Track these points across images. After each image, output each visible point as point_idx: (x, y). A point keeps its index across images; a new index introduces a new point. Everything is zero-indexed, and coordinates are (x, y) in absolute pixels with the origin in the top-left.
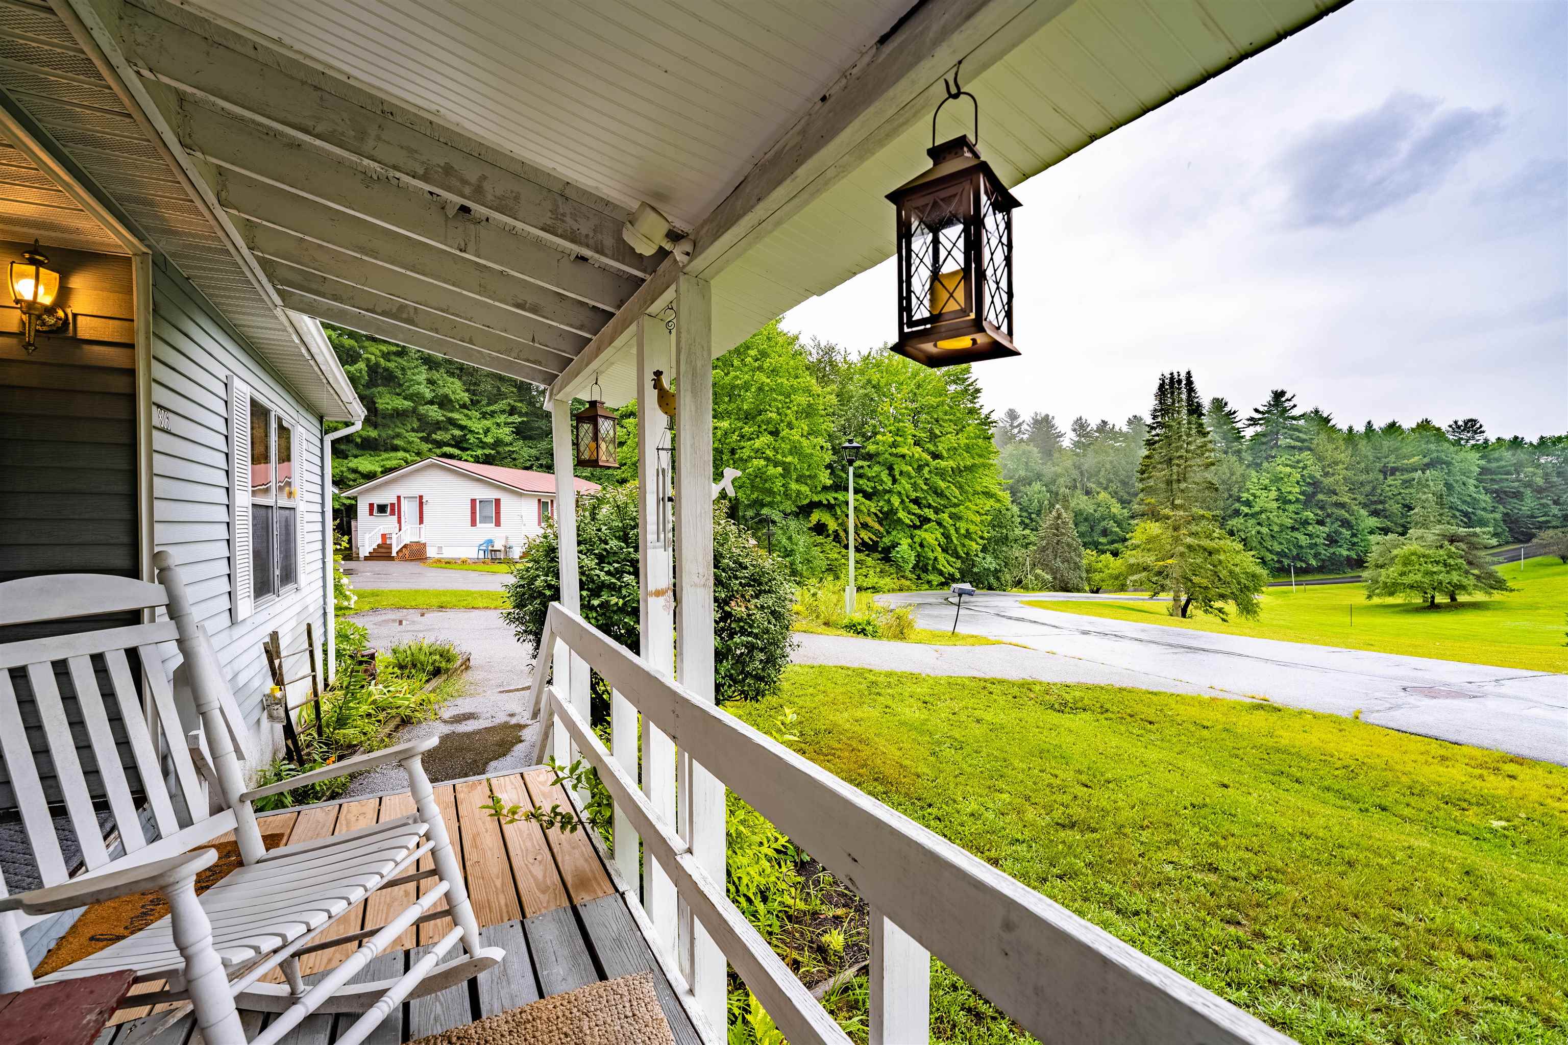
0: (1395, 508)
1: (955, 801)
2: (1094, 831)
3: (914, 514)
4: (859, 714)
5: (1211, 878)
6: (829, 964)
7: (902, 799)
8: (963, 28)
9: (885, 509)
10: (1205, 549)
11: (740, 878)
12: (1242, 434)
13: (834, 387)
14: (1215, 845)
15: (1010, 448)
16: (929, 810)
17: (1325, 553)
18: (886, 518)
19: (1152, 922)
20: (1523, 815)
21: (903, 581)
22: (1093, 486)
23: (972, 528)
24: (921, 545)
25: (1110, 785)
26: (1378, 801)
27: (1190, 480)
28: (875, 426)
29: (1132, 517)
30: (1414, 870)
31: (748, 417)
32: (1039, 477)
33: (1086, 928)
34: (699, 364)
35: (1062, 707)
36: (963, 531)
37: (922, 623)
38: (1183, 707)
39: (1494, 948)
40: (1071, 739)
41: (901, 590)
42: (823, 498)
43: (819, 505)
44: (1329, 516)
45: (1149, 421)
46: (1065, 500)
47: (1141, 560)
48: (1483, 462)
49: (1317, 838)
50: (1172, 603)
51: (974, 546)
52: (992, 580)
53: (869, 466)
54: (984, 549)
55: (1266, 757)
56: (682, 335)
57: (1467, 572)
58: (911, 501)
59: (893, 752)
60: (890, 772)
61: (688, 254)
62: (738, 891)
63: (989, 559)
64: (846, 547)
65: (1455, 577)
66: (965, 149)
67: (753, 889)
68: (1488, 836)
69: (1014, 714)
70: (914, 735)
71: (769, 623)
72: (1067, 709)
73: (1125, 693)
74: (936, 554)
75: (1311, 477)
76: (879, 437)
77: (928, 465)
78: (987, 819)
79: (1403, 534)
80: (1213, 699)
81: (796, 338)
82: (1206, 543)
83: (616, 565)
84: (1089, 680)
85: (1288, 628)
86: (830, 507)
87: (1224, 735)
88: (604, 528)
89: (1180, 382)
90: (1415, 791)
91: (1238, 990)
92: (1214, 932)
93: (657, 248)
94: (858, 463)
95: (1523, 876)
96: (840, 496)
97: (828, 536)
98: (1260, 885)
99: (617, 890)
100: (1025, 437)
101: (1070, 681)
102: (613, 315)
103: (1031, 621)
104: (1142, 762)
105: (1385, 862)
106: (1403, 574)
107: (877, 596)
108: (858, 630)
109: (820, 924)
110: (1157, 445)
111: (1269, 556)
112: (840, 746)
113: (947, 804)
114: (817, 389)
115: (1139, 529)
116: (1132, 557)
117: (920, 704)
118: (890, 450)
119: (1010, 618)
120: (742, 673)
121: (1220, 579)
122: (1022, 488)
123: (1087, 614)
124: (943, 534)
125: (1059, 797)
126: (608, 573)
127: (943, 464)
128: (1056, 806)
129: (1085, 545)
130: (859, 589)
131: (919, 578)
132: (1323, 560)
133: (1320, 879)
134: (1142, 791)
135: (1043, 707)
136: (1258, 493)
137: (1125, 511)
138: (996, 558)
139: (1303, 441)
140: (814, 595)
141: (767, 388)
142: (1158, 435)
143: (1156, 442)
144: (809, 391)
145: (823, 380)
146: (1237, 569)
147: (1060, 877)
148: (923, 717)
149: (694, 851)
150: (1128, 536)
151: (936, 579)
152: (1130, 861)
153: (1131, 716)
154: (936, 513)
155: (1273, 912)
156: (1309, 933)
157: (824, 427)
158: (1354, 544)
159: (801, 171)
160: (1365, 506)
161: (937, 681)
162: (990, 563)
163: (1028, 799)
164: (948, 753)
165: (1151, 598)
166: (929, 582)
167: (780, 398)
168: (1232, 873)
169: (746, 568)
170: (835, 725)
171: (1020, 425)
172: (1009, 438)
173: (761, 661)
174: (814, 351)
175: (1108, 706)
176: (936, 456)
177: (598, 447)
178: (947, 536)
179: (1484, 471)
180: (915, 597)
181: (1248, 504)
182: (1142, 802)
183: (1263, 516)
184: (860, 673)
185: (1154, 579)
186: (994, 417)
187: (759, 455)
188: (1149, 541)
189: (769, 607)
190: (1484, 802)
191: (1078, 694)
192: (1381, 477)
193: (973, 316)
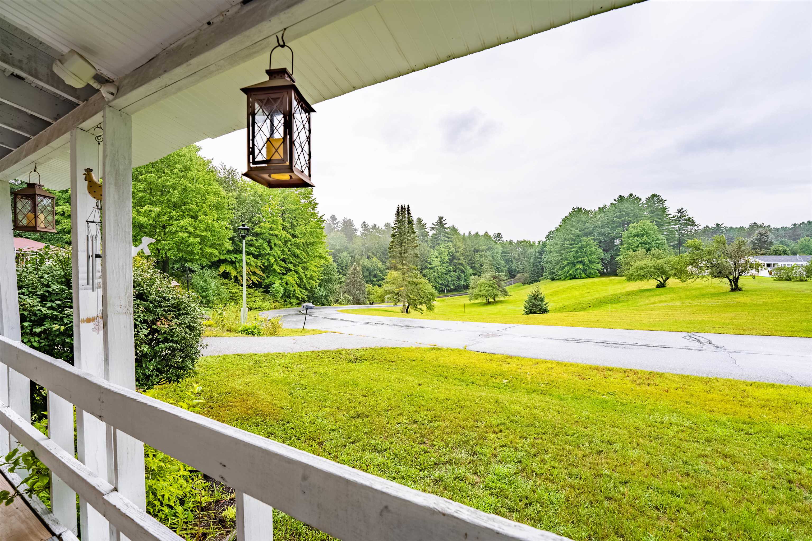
0: (477, 265)
1: (301, 417)
2: (368, 416)
3: (282, 267)
4: (248, 380)
5: (415, 426)
6: (227, 528)
7: (273, 423)
8: (286, 11)
9: (266, 264)
10: (414, 283)
11: (163, 496)
12: (428, 234)
13: (235, 193)
14: (416, 412)
15: (332, 234)
16: (288, 425)
17: (456, 284)
18: (267, 269)
19: (391, 453)
20: (511, 377)
21: (277, 303)
22: (370, 254)
23: (314, 274)
24: (287, 284)
25: (375, 394)
26: (471, 380)
27: (409, 253)
28: (260, 218)
29: (386, 269)
30: (481, 404)
31: (175, 206)
32: (346, 249)
33: (341, 468)
34: (121, 168)
35: (356, 360)
36: (309, 276)
37: (286, 325)
38: (405, 353)
39: (503, 428)
40: (359, 375)
41: (275, 308)
42: (228, 257)
43: (225, 261)
44: (457, 268)
45: (393, 226)
46: (358, 261)
47: (390, 288)
48: (502, 249)
49: (451, 400)
50: (402, 307)
51: (315, 283)
52: (324, 301)
53: (256, 240)
54: (320, 285)
55: (435, 369)
56: (107, 147)
57: (498, 290)
58: (280, 260)
59: (268, 398)
60: (265, 409)
61: (112, 94)
62: (162, 504)
63: (322, 290)
64: (242, 285)
65: (495, 291)
66: (286, 75)
67: (173, 499)
68: (502, 386)
69: (333, 367)
70: (280, 386)
71: (186, 333)
72: (358, 361)
73: (382, 350)
74: (295, 288)
75: (452, 253)
76: (262, 224)
77: (290, 241)
78: (318, 423)
79: (480, 276)
80: (417, 348)
81: (210, 162)
82: (415, 280)
83: (58, 302)
84: (367, 346)
85: (445, 315)
86: (232, 263)
87: (421, 363)
88: (46, 276)
89: (405, 209)
90: (483, 374)
91: (424, 472)
92: (415, 450)
93: (85, 84)
94: (249, 238)
95: (511, 399)
96: (238, 256)
97: (231, 279)
98: (432, 424)
99: (53, 534)
100: (340, 229)
101: (359, 347)
102: (50, 124)
103: (342, 320)
104: (388, 380)
105: (473, 404)
106: (480, 291)
107: (261, 312)
108: (249, 332)
109: (222, 506)
110: (396, 237)
111: (438, 285)
112: (235, 400)
113: (297, 419)
114: (223, 193)
115: (389, 274)
116: (387, 287)
117: (284, 369)
118: (269, 232)
119: (332, 319)
120: (167, 366)
121: (420, 296)
122: (338, 254)
123: (367, 314)
124: (298, 278)
125: (352, 404)
126: (51, 308)
127: (298, 241)
128: (351, 408)
129: (367, 282)
130: (250, 309)
131: (285, 301)
132: (456, 287)
133: (452, 416)
134: (388, 393)
135: (346, 362)
136: (434, 259)
137: (384, 266)
138: (326, 289)
139: (449, 238)
140: (221, 314)
141: (189, 190)
142: (396, 232)
143: (395, 235)
144: (218, 194)
145: (228, 189)
146: (426, 291)
147: (353, 443)
148: (285, 376)
149: (119, 489)
150: (385, 278)
151: (294, 301)
152: (383, 427)
153: (385, 360)
154: (295, 266)
155: (436, 434)
156: (449, 439)
157: (228, 216)
158: (465, 280)
159: (194, 61)
160: (469, 265)
161: (293, 356)
162: (323, 292)
163: (338, 408)
164: (298, 392)
165: (394, 305)
166: (291, 303)
167: (198, 196)
168: (422, 422)
169: (169, 300)
170: (233, 388)
171: (337, 223)
172: (332, 229)
173: (181, 357)
174: (222, 171)
175: (375, 357)
176: (294, 236)
177: (36, 217)
178: (300, 278)
179: (503, 252)
180: (283, 312)
181: (430, 263)
182: (388, 399)
183: (436, 269)
184: (249, 357)
185: (395, 297)
186: (324, 218)
187: (183, 230)
188: (393, 280)
189: (185, 323)
190: (501, 374)
191: (362, 353)
192: (474, 253)
193: (288, 163)
